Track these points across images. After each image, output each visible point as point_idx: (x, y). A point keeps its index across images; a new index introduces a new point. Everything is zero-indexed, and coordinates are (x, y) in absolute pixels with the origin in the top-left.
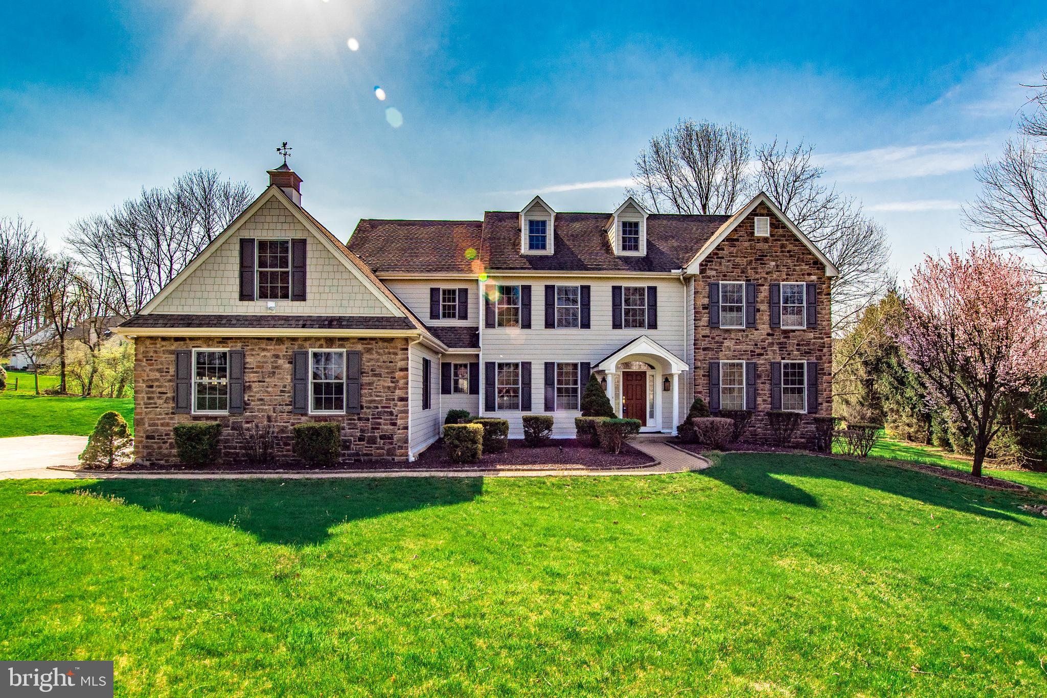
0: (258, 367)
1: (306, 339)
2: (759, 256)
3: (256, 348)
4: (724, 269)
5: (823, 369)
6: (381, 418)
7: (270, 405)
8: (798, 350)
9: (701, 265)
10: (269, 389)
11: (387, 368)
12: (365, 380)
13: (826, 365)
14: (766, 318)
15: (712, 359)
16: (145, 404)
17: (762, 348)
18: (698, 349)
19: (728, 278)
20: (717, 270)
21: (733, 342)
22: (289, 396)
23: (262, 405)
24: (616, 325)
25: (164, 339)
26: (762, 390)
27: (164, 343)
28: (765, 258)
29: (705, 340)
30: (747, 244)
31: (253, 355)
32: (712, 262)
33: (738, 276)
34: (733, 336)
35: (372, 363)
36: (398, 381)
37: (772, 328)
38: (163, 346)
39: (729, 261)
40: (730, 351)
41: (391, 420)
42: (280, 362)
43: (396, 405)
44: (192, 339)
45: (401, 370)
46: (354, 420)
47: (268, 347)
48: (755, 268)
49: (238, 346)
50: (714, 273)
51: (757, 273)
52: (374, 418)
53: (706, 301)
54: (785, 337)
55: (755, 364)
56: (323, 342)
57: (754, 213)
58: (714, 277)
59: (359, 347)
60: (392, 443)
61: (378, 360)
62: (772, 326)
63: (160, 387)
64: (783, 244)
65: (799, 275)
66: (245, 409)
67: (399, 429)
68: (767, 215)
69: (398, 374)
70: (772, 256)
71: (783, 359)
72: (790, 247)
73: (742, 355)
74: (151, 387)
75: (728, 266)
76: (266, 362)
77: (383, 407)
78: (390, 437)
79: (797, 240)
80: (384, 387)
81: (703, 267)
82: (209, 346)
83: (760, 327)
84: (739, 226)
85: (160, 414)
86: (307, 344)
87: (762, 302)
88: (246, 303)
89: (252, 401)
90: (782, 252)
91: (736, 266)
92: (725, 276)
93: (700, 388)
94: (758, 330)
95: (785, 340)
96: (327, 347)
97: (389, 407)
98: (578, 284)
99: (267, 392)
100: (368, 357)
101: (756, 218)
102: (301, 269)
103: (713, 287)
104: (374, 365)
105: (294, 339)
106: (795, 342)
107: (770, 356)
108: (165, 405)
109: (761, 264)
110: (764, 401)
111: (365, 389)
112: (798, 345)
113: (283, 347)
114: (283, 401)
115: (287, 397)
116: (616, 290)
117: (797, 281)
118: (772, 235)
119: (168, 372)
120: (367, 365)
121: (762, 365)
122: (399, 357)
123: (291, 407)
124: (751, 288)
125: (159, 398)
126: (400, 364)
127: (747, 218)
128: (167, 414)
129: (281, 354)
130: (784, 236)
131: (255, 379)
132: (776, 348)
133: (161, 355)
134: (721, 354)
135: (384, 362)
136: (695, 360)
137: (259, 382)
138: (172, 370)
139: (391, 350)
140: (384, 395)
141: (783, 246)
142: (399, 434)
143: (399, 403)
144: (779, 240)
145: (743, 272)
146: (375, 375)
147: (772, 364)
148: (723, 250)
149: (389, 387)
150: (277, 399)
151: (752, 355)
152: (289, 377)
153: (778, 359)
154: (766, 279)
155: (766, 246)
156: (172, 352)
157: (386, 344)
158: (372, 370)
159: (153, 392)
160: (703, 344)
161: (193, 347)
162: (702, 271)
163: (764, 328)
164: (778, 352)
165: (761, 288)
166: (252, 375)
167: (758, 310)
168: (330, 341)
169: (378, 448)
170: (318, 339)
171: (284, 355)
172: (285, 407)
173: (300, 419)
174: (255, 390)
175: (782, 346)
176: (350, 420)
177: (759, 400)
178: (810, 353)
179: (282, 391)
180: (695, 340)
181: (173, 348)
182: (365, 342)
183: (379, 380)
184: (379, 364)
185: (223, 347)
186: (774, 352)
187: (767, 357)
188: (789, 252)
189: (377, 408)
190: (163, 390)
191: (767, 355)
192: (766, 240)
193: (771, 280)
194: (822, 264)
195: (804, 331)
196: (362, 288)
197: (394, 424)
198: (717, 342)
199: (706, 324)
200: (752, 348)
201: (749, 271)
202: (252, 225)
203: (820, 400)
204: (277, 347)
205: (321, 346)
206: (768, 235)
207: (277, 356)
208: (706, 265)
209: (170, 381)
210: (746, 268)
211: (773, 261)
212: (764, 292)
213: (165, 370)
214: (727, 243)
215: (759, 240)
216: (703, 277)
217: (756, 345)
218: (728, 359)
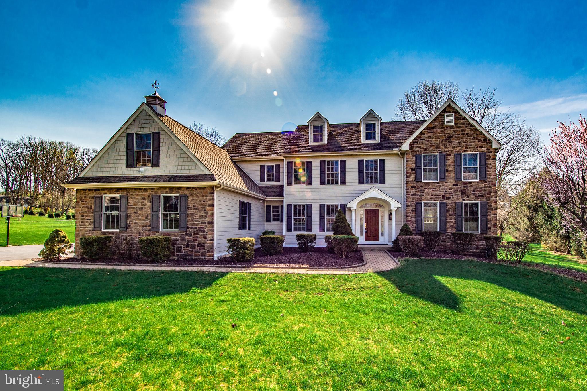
0: (134, 205)
1: (159, 188)
2: (448, 137)
3: (134, 194)
4: (424, 146)
5: (491, 206)
6: (198, 234)
7: (140, 226)
8: (474, 194)
9: (410, 144)
10: (140, 217)
11: (202, 204)
12: (190, 211)
13: (493, 204)
14: (452, 175)
15: (417, 200)
16: (80, 225)
17: (450, 194)
18: (409, 195)
19: (427, 151)
20: (420, 147)
21: (431, 190)
22: (150, 221)
23: (136, 226)
24: (361, 182)
25: (90, 190)
26: (450, 219)
27: (89, 192)
28: (451, 139)
29: (413, 190)
30: (439, 130)
31: (132, 198)
32: (417, 142)
33: (434, 150)
34: (430, 186)
35: (194, 202)
36: (207, 212)
37: (456, 181)
38: (89, 194)
39: (428, 141)
40: (429, 195)
41: (204, 235)
42: (146, 202)
43: (206, 226)
44: (103, 190)
45: (209, 206)
46: (184, 235)
47: (140, 194)
48: (445, 145)
49: (125, 193)
50: (418, 149)
51: (446, 148)
52: (194, 234)
53: (413, 166)
54: (465, 187)
55: (445, 204)
56: (167, 190)
57: (444, 112)
58: (418, 151)
59: (187, 193)
60: (204, 249)
61: (196, 200)
62: (457, 180)
63: (87, 216)
65: (474, 148)
66: (127, 228)
67: (208, 241)
68: (453, 112)
69: (208, 208)
70: (456, 137)
71: (464, 200)
72: (468, 131)
73: (437, 198)
74: (83, 216)
75: (427, 144)
76: (138, 202)
77: (199, 228)
78: (203, 245)
79: (473, 126)
80: (200, 216)
81: (411, 145)
82: (110, 193)
83: (449, 180)
84: (434, 120)
85: (87, 231)
86: (159, 191)
87: (449, 165)
88: (129, 169)
89: (132, 224)
90: (463, 134)
91: (432, 144)
92: (425, 150)
93: (410, 219)
94: (447, 182)
95: (465, 188)
96: (170, 193)
97: (202, 228)
98: (338, 159)
99: (138, 218)
100: (192, 198)
101: (445, 114)
102: (157, 148)
103: (418, 158)
104: (194, 203)
105: (153, 189)
106: (472, 189)
107: (455, 198)
108: (90, 226)
109: (449, 142)
110: (451, 226)
111: (190, 217)
112: (474, 191)
113: (147, 193)
114: (147, 224)
115: (149, 222)
116: (361, 162)
117: (473, 152)
118: (456, 124)
119: (91, 208)
120: (191, 203)
121: (450, 204)
122: (208, 198)
123: (150, 227)
124: (442, 157)
125: (87, 222)
126: (209, 202)
127: (440, 115)
128: (90, 231)
129: (146, 197)
130: (464, 124)
131: (133, 212)
132: (459, 193)
133: (88, 199)
134: (423, 198)
135: (200, 201)
136: (407, 201)
137: (135, 213)
138: (93, 207)
139: (204, 194)
140: (200, 220)
141: (463, 130)
142: (208, 243)
143: (208, 225)
144: (461, 127)
145: (437, 148)
146: (195, 209)
147: (456, 204)
148: (424, 135)
149: (202, 216)
150: (143, 223)
151: (443, 198)
152: (150, 210)
153: (460, 200)
154: (452, 151)
155: (452, 131)
156: (93, 197)
157: (201, 191)
158: (194, 206)
159: (84, 219)
160: (411, 192)
161: (103, 194)
162: (411, 148)
163: (451, 181)
164: (460, 196)
165: (449, 157)
166: (131, 209)
167: (447, 170)
168: (171, 189)
169: (196, 252)
170: (165, 188)
171: (147, 198)
172: (147, 227)
173: (155, 234)
174: (132, 217)
175: (463, 192)
176: (182, 235)
177: (448, 226)
178: (482, 196)
179: (147, 218)
180: (407, 189)
181: (94, 195)
182: (190, 190)
183: (197, 212)
184: (197, 202)
185: (118, 194)
186: (458, 196)
187: (453, 199)
188: (467, 134)
189: (196, 228)
190: (88, 218)
191: (453, 198)
192: (452, 127)
193: (455, 152)
194: (489, 140)
195: (478, 182)
196: (189, 159)
197: (205, 238)
198: (421, 191)
199: (413, 180)
200: (443, 194)
201: (441, 147)
202: (133, 126)
203: (489, 226)
204: (144, 193)
205: (166, 193)
206: (453, 124)
207: (144, 199)
208: (414, 144)
209: (92, 213)
210: (439, 145)
211: (457, 140)
212: (451, 159)
213: (90, 207)
214: (426, 130)
215: (447, 127)
216: (412, 152)
217: (446, 192)
218: (427, 200)
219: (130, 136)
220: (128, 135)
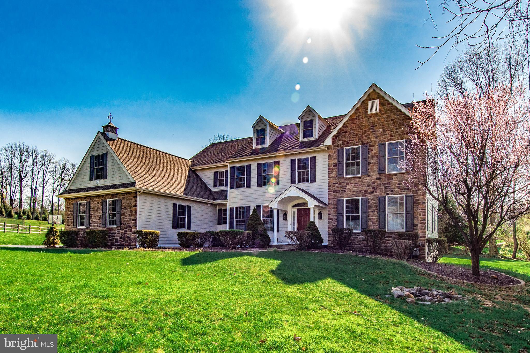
0: (94, 208)
1: (107, 195)
2: (371, 127)
3: (93, 200)
4: (347, 139)
5: (418, 200)
6: (127, 229)
7: (96, 224)
8: (399, 187)
9: (333, 139)
10: (96, 217)
11: (129, 206)
12: (123, 211)
13: (421, 197)
14: (375, 167)
15: (339, 197)
16: (67, 224)
17: (373, 188)
18: (331, 191)
19: (350, 144)
20: (343, 140)
21: (353, 185)
22: (101, 220)
23: (94, 224)
24: (293, 182)
25: (71, 199)
26: (372, 216)
28: (375, 128)
29: (334, 186)
30: (363, 120)
31: (92, 203)
32: (340, 136)
33: (357, 142)
34: (352, 182)
36: (132, 212)
37: (379, 174)
38: (71, 201)
39: (350, 133)
40: (350, 191)
41: (130, 229)
42: (99, 205)
43: (132, 223)
44: (78, 198)
45: (134, 206)
47: (97, 199)
48: (368, 135)
49: (88, 200)
50: (341, 142)
51: (369, 138)
52: (125, 229)
53: (335, 161)
54: (389, 180)
55: (367, 199)
56: (111, 196)
57: (369, 98)
58: (341, 145)
59: (121, 197)
60: (130, 240)
61: (126, 203)
62: (380, 172)
63: (70, 217)
64: (388, 116)
65: (400, 135)
66: (90, 225)
67: (132, 234)
68: (378, 98)
69: (133, 208)
70: (380, 125)
71: (388, 194)
72: (393, 117)
73: (359, 193)
74: (68, 217)
75: (350, 137)
76: (96, 206)
77: (128, 224)
78: (130, 237)
81: (334, 139)
82: (82, 200)
83: (371, 174)
85: (70, 228)
86: (106, 197)
87: (373, 157)
88: (91, 182)
89: (92, 222)
90: (387, 121)
91: (355, 136)
92: (348, 143)
93: (331, 216)
94: (370, 176)
95: (390, 181)
96: (112, 198)
98: (273, 160)
100: (124, 201)
101: (369, 102)
102: (106, 165)
103: (340, 152)
104: (125, 205)
105: (103, 195)
106: (397, 182)
107: (378, 193)
108: (71, 225)
109: (373, 132)
110: (373, 223)
111: (123, 216)
112: (399, 184)
113: (100, 199)
114: (100, 222)
116: (293, 161)
117: (398, 139)
118: (380, 111)
120: (123, 205)
121: (372, 199)
122: (133, 200)
124: (365, 149)
125: (70, 222)
126: (133, 204)
127: (363, 103)
128: (72, 228)
129: (99, 202)
130: (389, 110)
131: (93, 213)
132: (382, 187)
133: (71, 205)
134: (345, 194)
136: (328, 199)
138: (73, 211)
139: (131, 198)
140: (128, 218)
144: (385, 114)
145: (360, 139)
146: (125, 209)
147: (379, 199)
148: (347, 127)
149: (129, 215)
150: (98, 221)
151: (365, 194)
152: (101, 212)
153: (384, 194)
154: (375, 141)
155: (376, 119)
157: (129, 195)
158: (125, 207)
159: (69, 220)
160: (333, 189)
161: (78, 201)
162: (333, 143)
163: (374, 174)
164: (384, 190)
165: (372, 148)
166: (92, 211)
167: (369, 163)
168: (113, 195)
169: (126, 242)
170: (109, 194)
172: (100, 225)
173: (104, 229)
174: (93, 217)
175: (387, 186)
176: (118, 229)
177: (370, 223)
178: (408, 189)
179: (100, 218)
180: (329, 186)
181: (73, 202)
182: (123, 194)
183: (127, 212)
185: (85, 200)
186: (381, 190)
187: (376, 194)
188: (392, 120)
189: (125, 224)
190: (71, 219)
191: (376, 192)
192: (376, 115)
193: (379, 142)
195: (404, 174)
196: (123, 172)
197: (131, 231)
198: (342, 187)
199: (335, 176)
200: (365, 189)
201: (364, 138)
202: (93, 150)
203: (416, 222)
205: (110, 198)
206: (378, 111)
208: (336, 138)
209: (72, 215)
210: (362, 136)
211: (381, 128)
212: (375, 149)
213: (71, 211)
214: (349, 122)
215: (371, 116)
216: (334, 146)
217: (368, 186)
218: (349, 197)
219: (92, 157)
220: (91, 156)
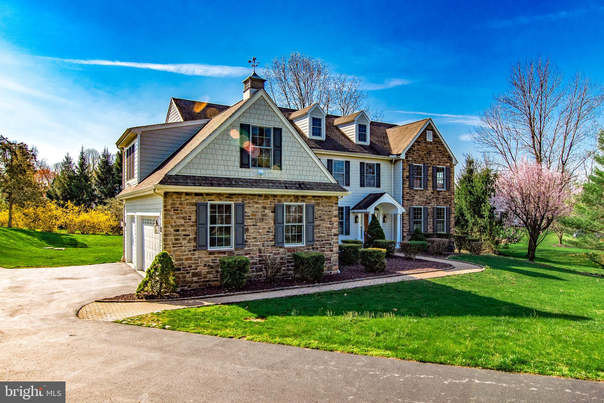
0: (253, 215)
1: (282, 196)
2: (429, 151)
3: (251, 202)
4: (415, 157)
5: (452, 211)
6: (325, 247)
7: (261, 242)
8: (443, 201)
9: (406, 154)
10: (260, 231)
11: (328, 215)
12: (317, 223)
13: (453, 209)
14: (431, 184)
15: (410, 205)
16: (173, 244)
17: (430, 200)
18: (405, 200)
20: (412, 157)
21: (419, 196)
22: (272, 235)
23: (255, 241)
24: (362, 185)
25: (187, 194)
26: (430, 222)
27: (187, 197)
28: (431, 153)
29: (407, 195)
30: (424, 145)
31: (249, 207)
32: (410, 153)
33: (420, 161)
34: (418, 193)
35: (320, 212)
36: (333, 224)
37: (433, 190)
38: (186, 200)
39: (417, 153)
40: (417, 201)
41: (330, 248)
42: (267, 211)
43: (332, 239)
44: (208, 194)
45: (335, 216)
46: (310, 249)
47: (259, 201)
48: (427, 158)
49: (240, 200)
50: (411, 159)
51: (428, 160)
52: (321, 248)
53: (408, 174)
54: (438, 194)
55: (427, 208)
56: (292, 198)
57: (427, 129)
58: (411, 161)
59: (313, 202)
60: (330, 262)
61: (323, 210)
62: (434, 188)
63: (184, 230)
64: (437, 146)
65: (443, 163)
66: (244, 245)
67: (334, 254)
68: (432, 130)
69: (334, 219)
70: (433, 152)
71: (437, 205)
72: (440, 148)
73: (422, 203)
74: (178, 231)
75: (416, 156)
76: (257, 212)
77: (326, 240)
78: (330, 259)
79: (443, 145)
80: (326, 227)
82: (220, 200)
83: (429, 188)
84: (421, 135)
85: (185, 251)
86: (283, 199)
87: (430, 176)
88: (244, 170)
89: (250, 239)
90: (437, 150)
91: (420, 156)
92: (415, 161)
93: (405, 222)
94: (428, 190)
95: (438, 196)
96: (295, 202)
97: (328, 240)
98: (344, 159)
99: (259, 232)
100: (318, 208)
101: (427, 131)
102: (278, 147)
103: (411, 167)
104: (320, 214)
105: (275, 196)
107: (433, 204)
108: (189, 244)
109: (430, 156)
110: (430, 227)
111: (316, 229)
112: (443, 198)
113: (268, 201)
114: (269, 238)
115: (271, 236)
116: (362, 164)
117: (442, 166)
118: (433, 141)
119: (190, 219)
120: (317, 214)
121: (429, 208)
122: (334, 208)
123: (273, 242)
124: (425, 168)
125: (184, 239)
126: (334, 213)
127: (424, 131)
128: (190, 251)
129: (267, 206)
130: (438, 142)
131: (251, 224)
132: (435, 200)
133: (185, 206)
134: (414, 203)
135: (326, 211)
137: (254, 225)
138: (193, 218)
139: (330, 204)
140: (326, 232)
141: (437, 147)
142: (334, 256)
143: (334, 237)
144: (436, 144)
145: (422, 159)
146: (321, 220)
147: (433, 208)
148: (415, 147)
149: (329, 228)
150: (264, 238)
151: (426, 204)
152: (272, 222)
153: (435, 206)
154: (431, 163)
155: (431, 146)
156: (192, 204)
157: (327, 200)
158: (320, 217)
159: (179, 235)
160: (407, 197)
161: (209, 200)
162: (406, 158)
163: (430, 189)
165: (429, 168)
166: (249, 221)
167: (428, 180)
168: (297, 198)
170: (289, 196)
171: (269, 207)
172: (270, 243)
173: (279, 251)
174: (251, 231)
175: (437, 199)
176: (308, 249)
178: (447, 203)
179: (268, 232)
180: (403, 194)
181: (194, 201)
182: (316, 198)
183: (323, 223)
184: (324, 213)
185: (230, 201)
186: (434, 202)
187: (431, 205)
188: (440, 150)
189: (323, 241)
190: (187, 233)
191: (431, 203)
192: (431, 143)
193: (433, 164)
194: (451, 158)
195: (445, 191)
196: (314, 165)
197: (332, 251)
198: (412, 196)
199: (407, 187)
200: (425, 200)
201: (425, 159)
202: (248, 115)
203: (450, 227)
204: (265, 201)
205: (291, 201)
206: (432, 141)
207: (265, 208)
208: (408, 154)
209: (192, 226)
210: (423, 157)
211: (434, 154)
212: (430, 170)
213: (188, 218)
215: (428, 143)
216: (407, 161)
217: (427, 198)
218: (416, 206)
219: (244, 127)
220: (241, 125)
